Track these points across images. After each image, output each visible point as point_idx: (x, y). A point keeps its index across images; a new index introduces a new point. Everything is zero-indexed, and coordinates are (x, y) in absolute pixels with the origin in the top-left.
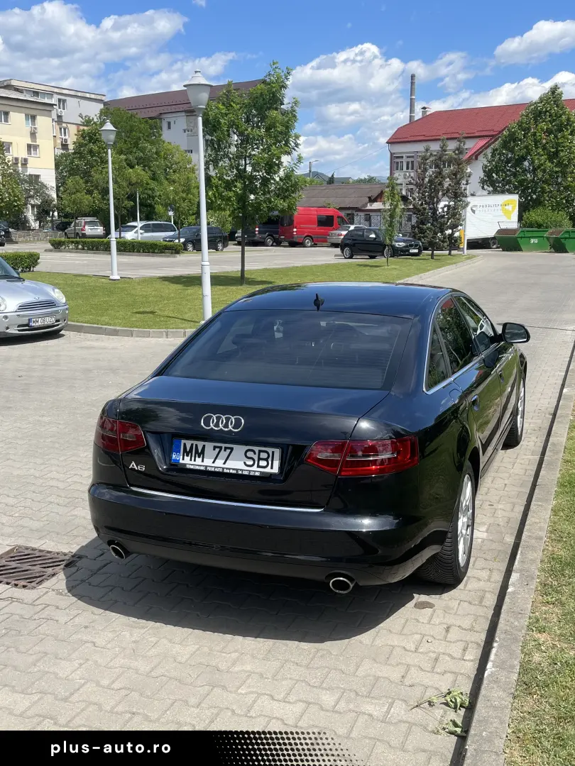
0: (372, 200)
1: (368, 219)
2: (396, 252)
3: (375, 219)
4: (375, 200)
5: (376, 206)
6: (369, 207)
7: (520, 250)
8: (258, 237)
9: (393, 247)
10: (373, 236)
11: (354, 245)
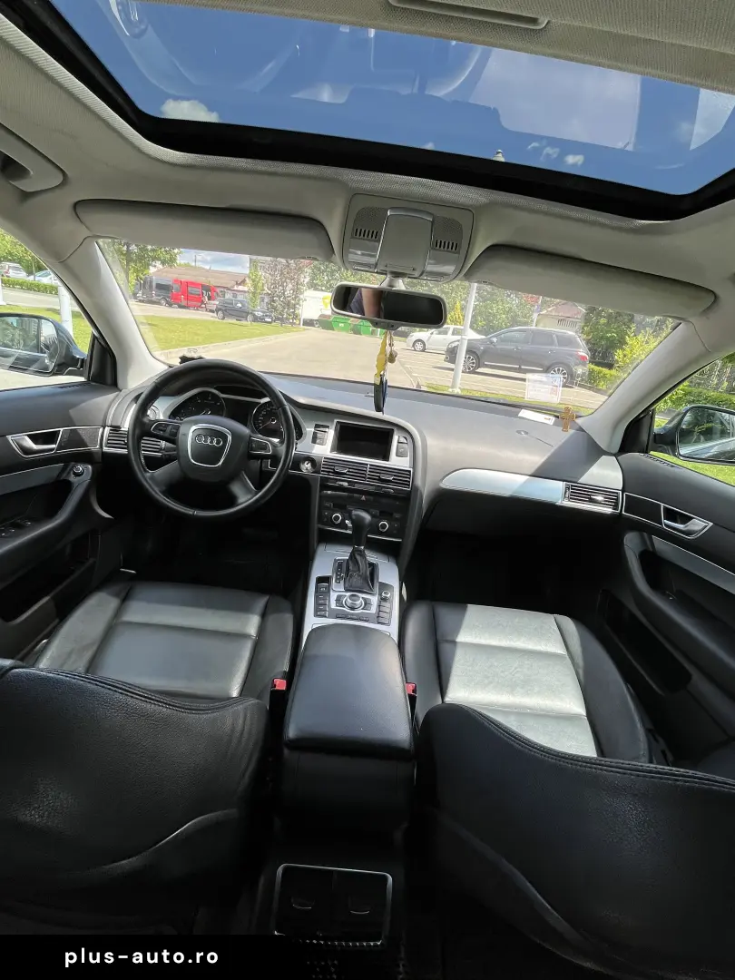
0: (238, 284)
1: (235, 296)
2: (256, 319)
3: (240, 297)
4: (240, 284)
5: (241, 288)
6: (235, 288)
7: (333, 329)
8: (155, 298)
9: (254, 315)
10: (240, 305)
11: (226, 310)
